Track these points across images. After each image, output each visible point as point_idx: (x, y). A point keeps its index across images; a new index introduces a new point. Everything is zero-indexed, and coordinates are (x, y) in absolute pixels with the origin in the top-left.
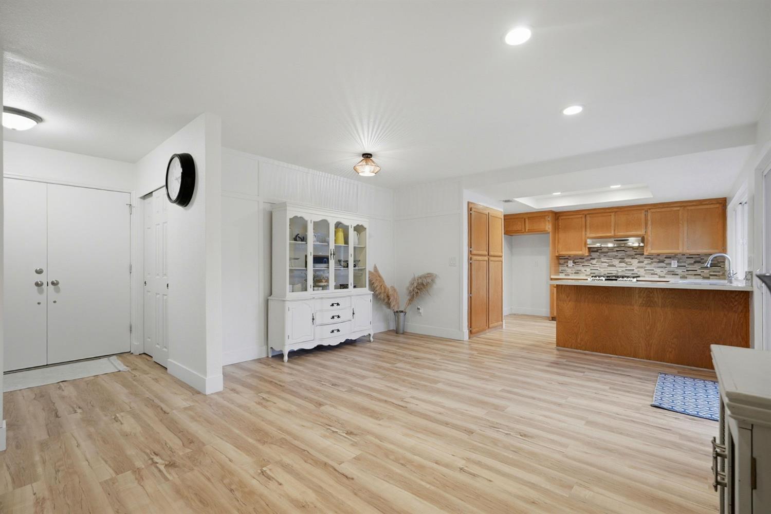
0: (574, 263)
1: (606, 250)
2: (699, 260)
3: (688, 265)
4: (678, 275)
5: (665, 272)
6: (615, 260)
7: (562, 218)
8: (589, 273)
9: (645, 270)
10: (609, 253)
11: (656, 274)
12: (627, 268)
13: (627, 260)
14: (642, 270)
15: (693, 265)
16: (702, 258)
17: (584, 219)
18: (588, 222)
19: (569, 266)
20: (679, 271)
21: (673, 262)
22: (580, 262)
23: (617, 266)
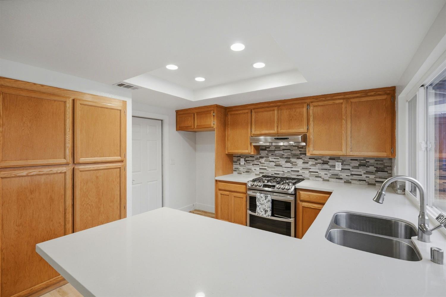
0: (246, 161)
1: (275, 149)
3: (352, 168)
4: (342, 179)
5: (329, 175)
6: (281, 159)
9: (310, 172)
10: (276, 152)
11: (321, 177)
12: (292, 169)
13: (293, 160)
14: (307, 172)
15: (358, 168)
16: (367, 160)
17: (249, 115)
19: (241, 164)
20: (344, 175)
21: (337, 164)
22: (251, 160)
23: (283, 166)
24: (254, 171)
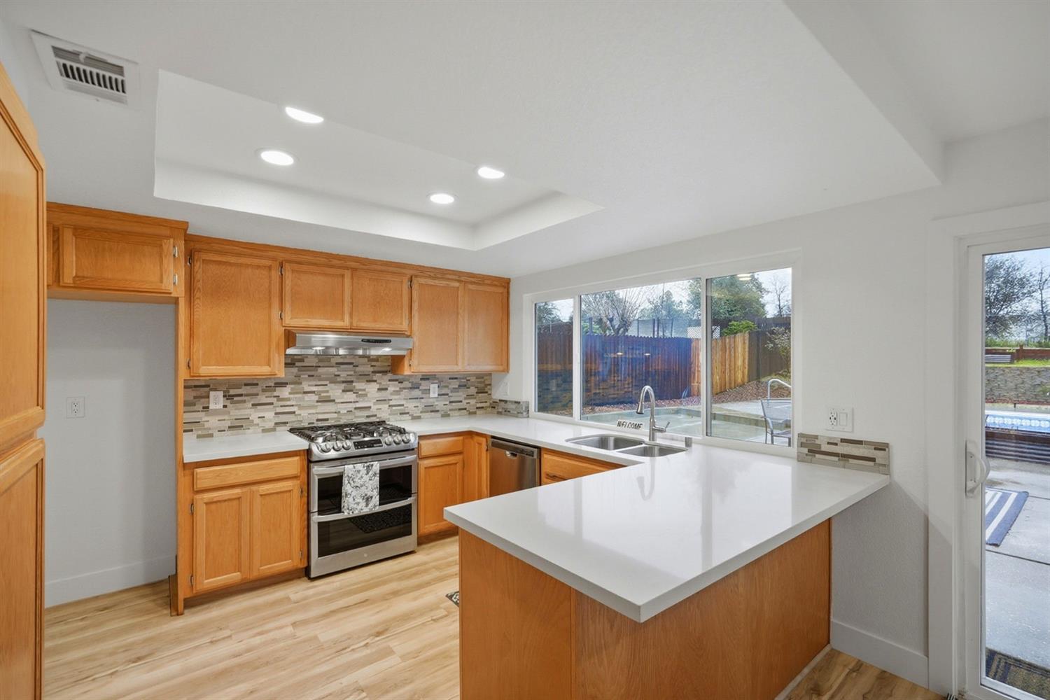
0: (228, 397)
1: (314, 362)
2: (463, 382)
3: (452, 392)
4: (438, 411)
5: (421, 406)
6: (333, 385)
7: (205, 256)
8: (271, 425)
9: (390, 406)
10: (320, 370)
11: (408, 413)
12: (358, 405)
13: (358, 385)
14: (385, 407)
15: (458, 392)
16: (468, 378)
17: (275, 274)
18: (288, 283)
19: (212, 406)
20: (440, 404)
21: (432, 386)
22: (246, 395)
23: (337, 401)
24: (257, 421)
